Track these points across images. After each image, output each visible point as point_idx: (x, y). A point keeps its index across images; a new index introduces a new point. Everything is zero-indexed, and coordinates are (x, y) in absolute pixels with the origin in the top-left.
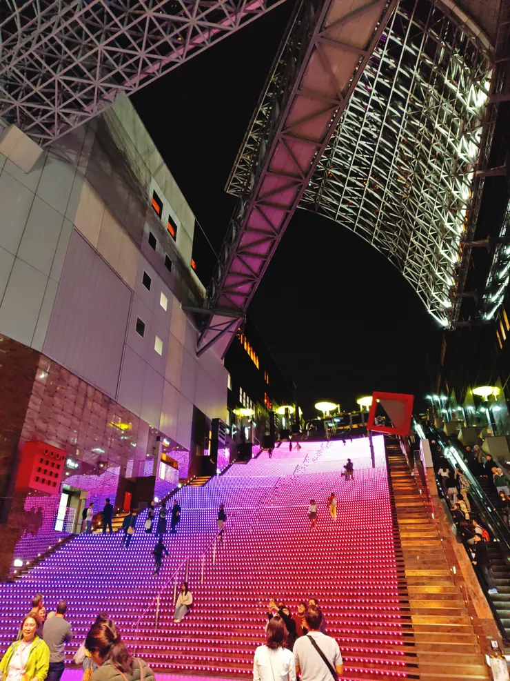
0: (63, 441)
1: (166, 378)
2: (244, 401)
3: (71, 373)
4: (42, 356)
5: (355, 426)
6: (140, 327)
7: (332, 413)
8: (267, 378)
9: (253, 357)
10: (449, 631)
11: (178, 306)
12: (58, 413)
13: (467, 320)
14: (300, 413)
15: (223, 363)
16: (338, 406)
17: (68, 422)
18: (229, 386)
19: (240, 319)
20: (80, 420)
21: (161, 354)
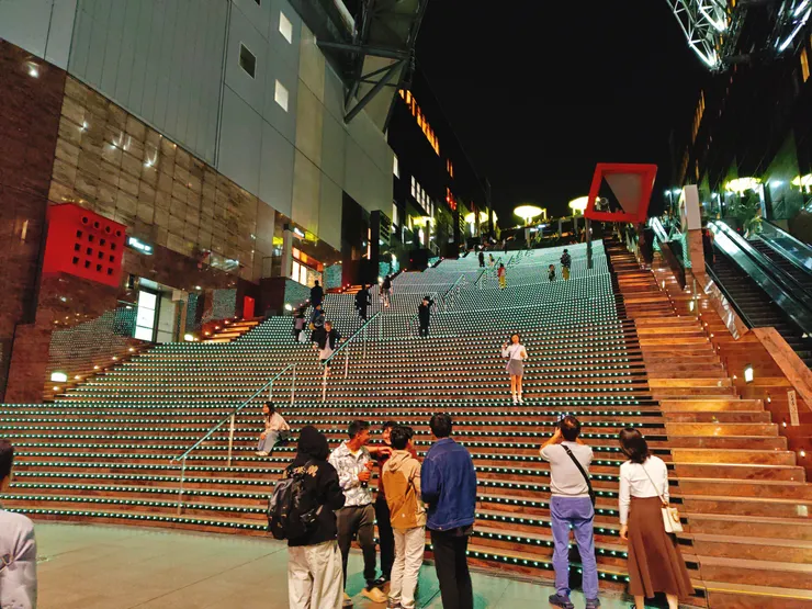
0: (129, 216)
1: (298, 146)
2: (418, 196)
3: (129, 114)
4: (69, 78)
5: (565, 235)
6: (248, 62)
7: (535, 220)
8: (450, 169)
9: (430, 138)
10: (751, 477)
11: (310, 41)
12: (113, 174)
13: (748, 52)
14: (495, 219)
15: (386, 138)
16: (544, 211)
17: (134, 189)
18: (396, 172)
19: (405, 61)
20: (156, 189)
21: (286, 109)
